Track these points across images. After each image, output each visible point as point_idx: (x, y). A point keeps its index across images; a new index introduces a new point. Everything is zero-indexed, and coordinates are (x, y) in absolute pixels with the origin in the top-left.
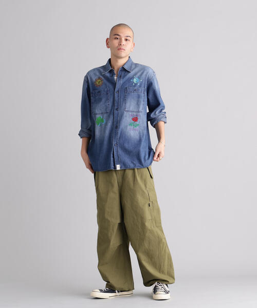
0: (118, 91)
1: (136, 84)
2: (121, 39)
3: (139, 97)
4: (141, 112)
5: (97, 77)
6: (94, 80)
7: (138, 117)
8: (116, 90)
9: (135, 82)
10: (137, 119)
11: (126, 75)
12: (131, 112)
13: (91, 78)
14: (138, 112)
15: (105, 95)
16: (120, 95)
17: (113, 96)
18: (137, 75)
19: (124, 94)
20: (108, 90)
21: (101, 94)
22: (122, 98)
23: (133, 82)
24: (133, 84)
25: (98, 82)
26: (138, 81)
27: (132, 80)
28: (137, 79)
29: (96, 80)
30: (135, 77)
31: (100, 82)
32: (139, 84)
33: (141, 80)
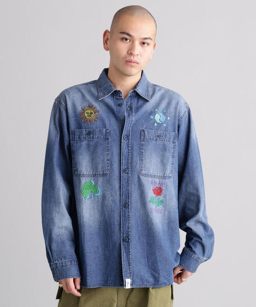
0: (128, 136)
1: (160, 125)
2: (133, 41)
3: (164, 149)
4: (169, 177)
5: (86, 104)
6: (79, 108)
7: (163, 188)
8: (124, 133)
9: (158, 121)
10: (161, 192)
11: (141, 106)
12: (151, 176)
13: (74, 106)
14: (164, 177)
15: (101, 141)
16: (131, 144)
17: (118, 145)
18: (160, 108)
19: (138, 143)
20: (108, 131)
21: (93, 137)
22: (135, 150)
23: (155, 121)
24: (156, 125)
25: (88, 113)
26: (163, 118)
27: (152, 117)
28: (161, 114)
29: (84, 110)
30: (156, 110)
31: (91, 113)
32: (165, 125)
33: (169, 118)
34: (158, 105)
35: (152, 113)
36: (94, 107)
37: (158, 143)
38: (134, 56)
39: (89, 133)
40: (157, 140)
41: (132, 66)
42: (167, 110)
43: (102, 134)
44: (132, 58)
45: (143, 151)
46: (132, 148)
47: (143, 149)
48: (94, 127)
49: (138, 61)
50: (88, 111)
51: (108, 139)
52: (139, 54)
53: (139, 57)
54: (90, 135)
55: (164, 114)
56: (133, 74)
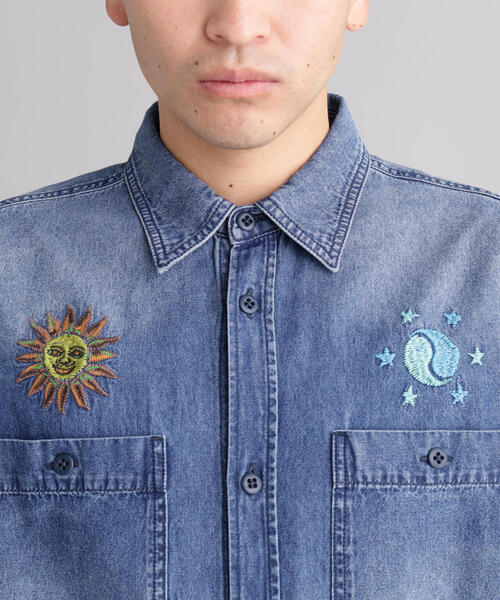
0: (262, 475)
1: (432, 396)
9: (423, 376)
15: (122, 504)
16: (283, 512)
17: (214, 523)
18: (426, 305)
19: (321, 506)
20: (158, 449)
21: (80, 482)
22: (302, 550)
23: (407, 379)
24: (410, 397)
25: (57, 351)
26: (448, 359)
27: (387, 358)
28: (438, 338)
29: (38, 334)
30: (408, 317)
31: (77, 352)
32: (461, 395)
33: (478, 357)
34: (413, 290)
35: (389, 333)
36: (91, 320)
37: (431, 497)
38: (239, 49)
39: (62, 462)
40: (422, 480)
41: (243, 101)
42: (466, 314)
43: (129, 468)
44: (230, 61)
45: (350, 549)
46: (288, 539)
47: (345, 542)
48: (88, 424)
49: (270, 69)
50: (58, 341)
51: (158, 493)
52: (265, 30)
53: (274, 45)
54: (65, 470)
55: (452, 332)
56: (256, 138)
